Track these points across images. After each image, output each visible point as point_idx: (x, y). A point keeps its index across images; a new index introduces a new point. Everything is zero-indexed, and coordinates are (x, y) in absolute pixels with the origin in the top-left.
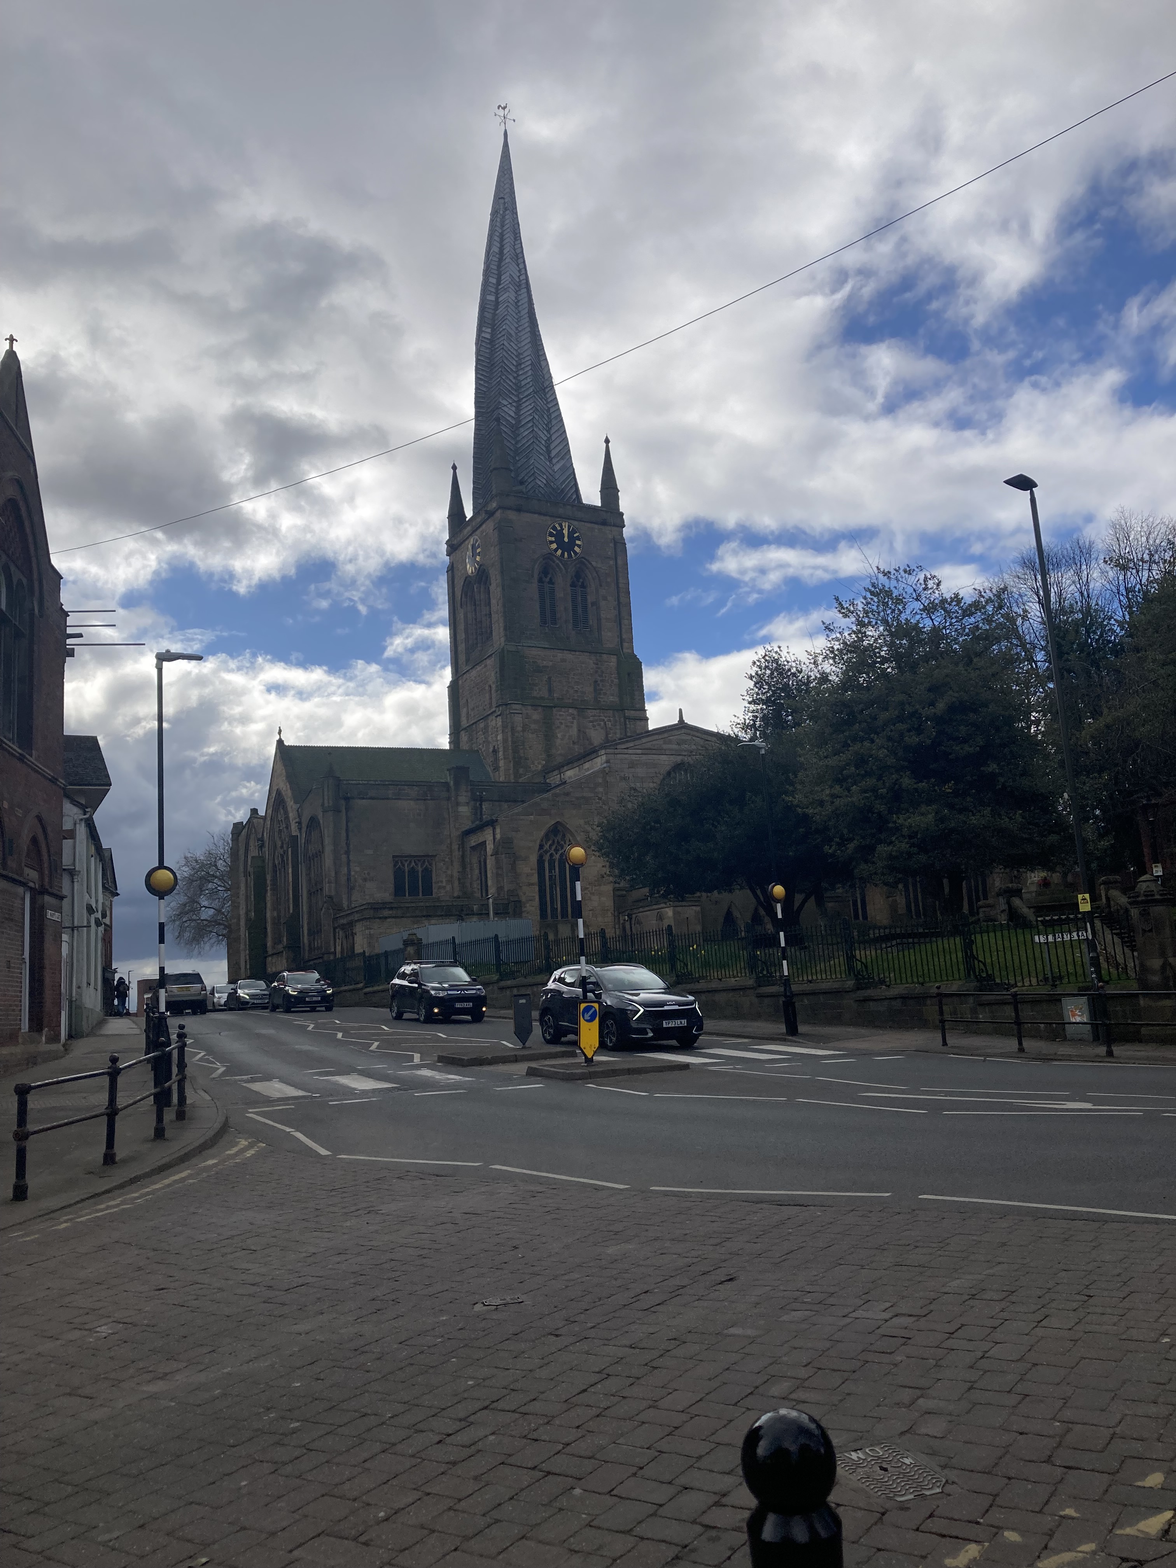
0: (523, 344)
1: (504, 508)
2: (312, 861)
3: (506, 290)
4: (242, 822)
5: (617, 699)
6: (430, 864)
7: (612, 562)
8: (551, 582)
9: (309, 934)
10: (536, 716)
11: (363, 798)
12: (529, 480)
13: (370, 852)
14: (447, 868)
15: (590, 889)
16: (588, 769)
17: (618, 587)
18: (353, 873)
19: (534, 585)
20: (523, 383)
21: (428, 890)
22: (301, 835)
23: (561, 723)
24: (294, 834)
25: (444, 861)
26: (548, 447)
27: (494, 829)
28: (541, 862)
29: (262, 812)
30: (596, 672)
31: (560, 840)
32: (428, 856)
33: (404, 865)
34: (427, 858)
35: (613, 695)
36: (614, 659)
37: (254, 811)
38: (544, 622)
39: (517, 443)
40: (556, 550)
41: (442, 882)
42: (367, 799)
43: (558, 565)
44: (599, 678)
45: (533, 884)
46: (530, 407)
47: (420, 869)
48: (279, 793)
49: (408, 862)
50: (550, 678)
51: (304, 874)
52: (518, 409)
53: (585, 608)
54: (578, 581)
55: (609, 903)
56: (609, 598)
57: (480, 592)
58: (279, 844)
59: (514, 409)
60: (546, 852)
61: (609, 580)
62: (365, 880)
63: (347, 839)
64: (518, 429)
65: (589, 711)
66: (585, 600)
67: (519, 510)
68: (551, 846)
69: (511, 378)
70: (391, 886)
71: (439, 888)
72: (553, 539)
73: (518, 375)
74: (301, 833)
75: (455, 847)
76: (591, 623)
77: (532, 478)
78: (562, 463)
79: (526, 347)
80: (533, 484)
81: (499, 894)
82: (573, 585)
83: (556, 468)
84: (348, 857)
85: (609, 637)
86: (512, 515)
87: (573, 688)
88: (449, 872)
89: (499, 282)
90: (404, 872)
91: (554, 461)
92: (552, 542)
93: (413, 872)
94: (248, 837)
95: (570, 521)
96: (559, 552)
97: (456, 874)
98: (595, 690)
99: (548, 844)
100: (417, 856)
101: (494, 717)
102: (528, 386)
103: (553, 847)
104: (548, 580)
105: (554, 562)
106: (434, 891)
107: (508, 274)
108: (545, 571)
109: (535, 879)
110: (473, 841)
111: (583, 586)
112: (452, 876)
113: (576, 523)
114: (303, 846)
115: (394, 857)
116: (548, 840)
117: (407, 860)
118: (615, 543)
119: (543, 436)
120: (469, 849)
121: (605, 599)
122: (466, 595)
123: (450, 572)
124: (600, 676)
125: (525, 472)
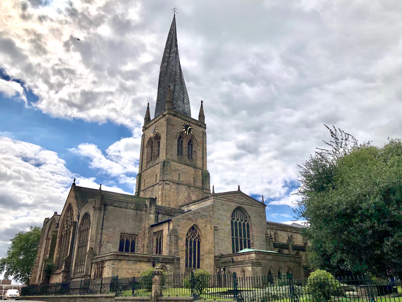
0: (177, 69)
1: (170, 114)
2: (82, 233)
3: (172, 53)
4: (49, 218)
5: (201, 185)
6: (135, 239)
7: (202, 139)
8: (182, 142)
9: (75, 266)
10: (174, 187)
11: (112, 206)
12: (177, 108)
13: (112, 230)
14: (142, 241)
15: (206, 255)
16: (203, 205)
17: (203, 147)
18: (103, 238)
19: (176, 141)
20: (176, 80)
21: (133, 250)
22: (78, 222)
23: (182, 190)
24: (75, 220)
25: (141, 237)
26: (183, 100)
27: (169, 224)
28: (187, 241)
29: (59, 213)
30: (195, 174)
31: (195, 233)
32: (135, 234)
33: (124, 238)
34: (134, 236)
35: (199, 183)
36: (201, 171)
37: (56, 213)
38: (178, 155)
39: (174, 96)
40: (185, 131)
41: (139, 247)
42: (113, 206)
43: (185, 136)
44: (195, 177)
45: (183, 251)
46: (178, 87)
47: (131, 240)
48: (70, 205)
49: (126, 237)
50: (179, 174)
51: (77, 239)
52: (174, 87)
53: (192, 152)
54: (190, 144)
55: (212, 262)
56: (200, 150)
57: (155, 142)
58: (66, 226)
59: (173, 86)
60: (189, 237)
61: (200, 144)
62: (108, 242)
63: (103, 223)
64: (174, 92)
65: (192, 188)
66: (192, 150)
67: (174, 115)
68: (191, 234)
69: (173, 78)
70: (118, 246)
71: (138, 249)
72: (184, 127)
73: (175, 77)
74: (78, 220)
75: (147, 231)
76: (193, 157)
77: (178, 108)
78: (187, 105)
79: (178, 70)
80: (178, 109)
81: (170, 254)
82: (189, 144)
83: (186, 106)
84: (102, 231)
85: (199, 163)
86: (171, 117)
87: (187, 179)
88: (143, 243)
89: (170, 51)
90: (124, 241)
91: (185, 104)
92: (183, 128)
93: (128, 241)
94: (51, 224)
95: (190, 123)
96: (186, 132)
97: (146, 244)
98: (194, 180)
99: (190, 234)
100: (131, 234)
101: (158, 185)
102: (178, 81)
103: (192, 235)
104: (181, 141)
105: (184, 135)
106: (135, 251)
107: (173, 49)
108: (180, 138)
109: (184, 249)
110: (156, 230)
111: (192, 145)
112: (144, 245)
113: (191, 124)
114: (79, 226)
115: (121, 233)
116: (190, 232)
117: (125, 236)
118: (203, 133)
119: (182, 96)
120: (152, 233)
121: (199, 150)
122: (149, 144)
123: (143, 137)
124: (196, 176)
125: (176, 106)
